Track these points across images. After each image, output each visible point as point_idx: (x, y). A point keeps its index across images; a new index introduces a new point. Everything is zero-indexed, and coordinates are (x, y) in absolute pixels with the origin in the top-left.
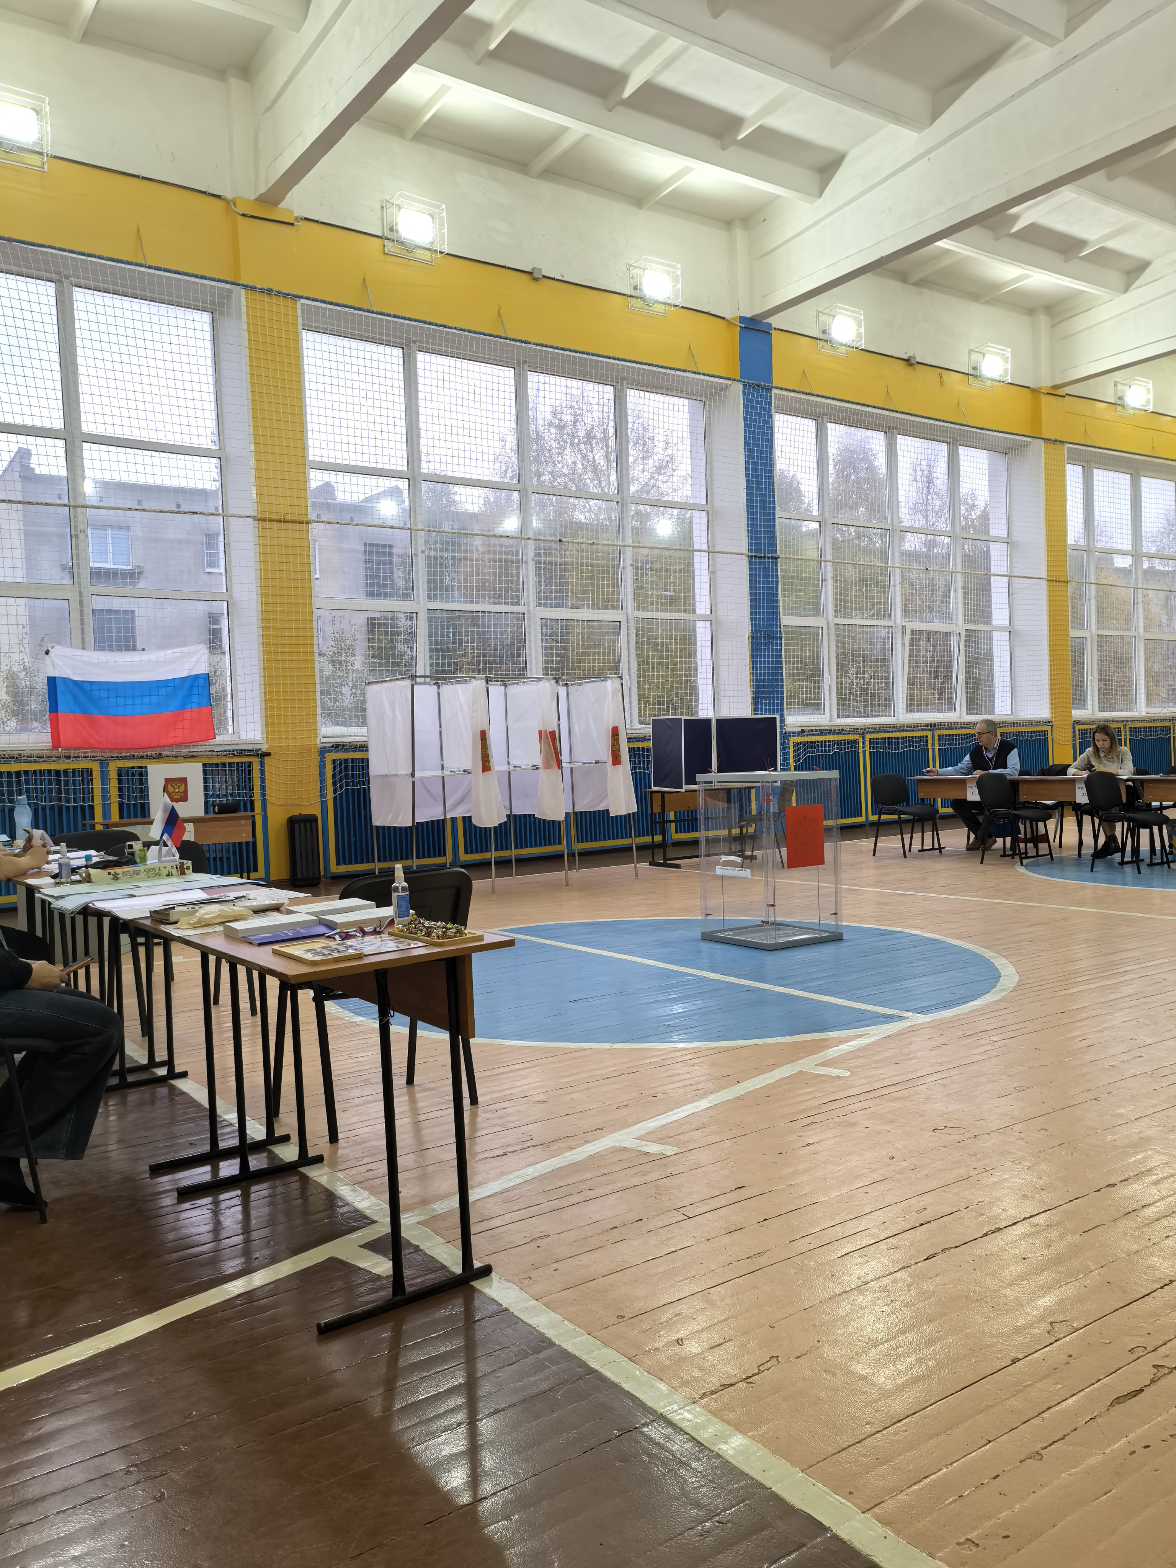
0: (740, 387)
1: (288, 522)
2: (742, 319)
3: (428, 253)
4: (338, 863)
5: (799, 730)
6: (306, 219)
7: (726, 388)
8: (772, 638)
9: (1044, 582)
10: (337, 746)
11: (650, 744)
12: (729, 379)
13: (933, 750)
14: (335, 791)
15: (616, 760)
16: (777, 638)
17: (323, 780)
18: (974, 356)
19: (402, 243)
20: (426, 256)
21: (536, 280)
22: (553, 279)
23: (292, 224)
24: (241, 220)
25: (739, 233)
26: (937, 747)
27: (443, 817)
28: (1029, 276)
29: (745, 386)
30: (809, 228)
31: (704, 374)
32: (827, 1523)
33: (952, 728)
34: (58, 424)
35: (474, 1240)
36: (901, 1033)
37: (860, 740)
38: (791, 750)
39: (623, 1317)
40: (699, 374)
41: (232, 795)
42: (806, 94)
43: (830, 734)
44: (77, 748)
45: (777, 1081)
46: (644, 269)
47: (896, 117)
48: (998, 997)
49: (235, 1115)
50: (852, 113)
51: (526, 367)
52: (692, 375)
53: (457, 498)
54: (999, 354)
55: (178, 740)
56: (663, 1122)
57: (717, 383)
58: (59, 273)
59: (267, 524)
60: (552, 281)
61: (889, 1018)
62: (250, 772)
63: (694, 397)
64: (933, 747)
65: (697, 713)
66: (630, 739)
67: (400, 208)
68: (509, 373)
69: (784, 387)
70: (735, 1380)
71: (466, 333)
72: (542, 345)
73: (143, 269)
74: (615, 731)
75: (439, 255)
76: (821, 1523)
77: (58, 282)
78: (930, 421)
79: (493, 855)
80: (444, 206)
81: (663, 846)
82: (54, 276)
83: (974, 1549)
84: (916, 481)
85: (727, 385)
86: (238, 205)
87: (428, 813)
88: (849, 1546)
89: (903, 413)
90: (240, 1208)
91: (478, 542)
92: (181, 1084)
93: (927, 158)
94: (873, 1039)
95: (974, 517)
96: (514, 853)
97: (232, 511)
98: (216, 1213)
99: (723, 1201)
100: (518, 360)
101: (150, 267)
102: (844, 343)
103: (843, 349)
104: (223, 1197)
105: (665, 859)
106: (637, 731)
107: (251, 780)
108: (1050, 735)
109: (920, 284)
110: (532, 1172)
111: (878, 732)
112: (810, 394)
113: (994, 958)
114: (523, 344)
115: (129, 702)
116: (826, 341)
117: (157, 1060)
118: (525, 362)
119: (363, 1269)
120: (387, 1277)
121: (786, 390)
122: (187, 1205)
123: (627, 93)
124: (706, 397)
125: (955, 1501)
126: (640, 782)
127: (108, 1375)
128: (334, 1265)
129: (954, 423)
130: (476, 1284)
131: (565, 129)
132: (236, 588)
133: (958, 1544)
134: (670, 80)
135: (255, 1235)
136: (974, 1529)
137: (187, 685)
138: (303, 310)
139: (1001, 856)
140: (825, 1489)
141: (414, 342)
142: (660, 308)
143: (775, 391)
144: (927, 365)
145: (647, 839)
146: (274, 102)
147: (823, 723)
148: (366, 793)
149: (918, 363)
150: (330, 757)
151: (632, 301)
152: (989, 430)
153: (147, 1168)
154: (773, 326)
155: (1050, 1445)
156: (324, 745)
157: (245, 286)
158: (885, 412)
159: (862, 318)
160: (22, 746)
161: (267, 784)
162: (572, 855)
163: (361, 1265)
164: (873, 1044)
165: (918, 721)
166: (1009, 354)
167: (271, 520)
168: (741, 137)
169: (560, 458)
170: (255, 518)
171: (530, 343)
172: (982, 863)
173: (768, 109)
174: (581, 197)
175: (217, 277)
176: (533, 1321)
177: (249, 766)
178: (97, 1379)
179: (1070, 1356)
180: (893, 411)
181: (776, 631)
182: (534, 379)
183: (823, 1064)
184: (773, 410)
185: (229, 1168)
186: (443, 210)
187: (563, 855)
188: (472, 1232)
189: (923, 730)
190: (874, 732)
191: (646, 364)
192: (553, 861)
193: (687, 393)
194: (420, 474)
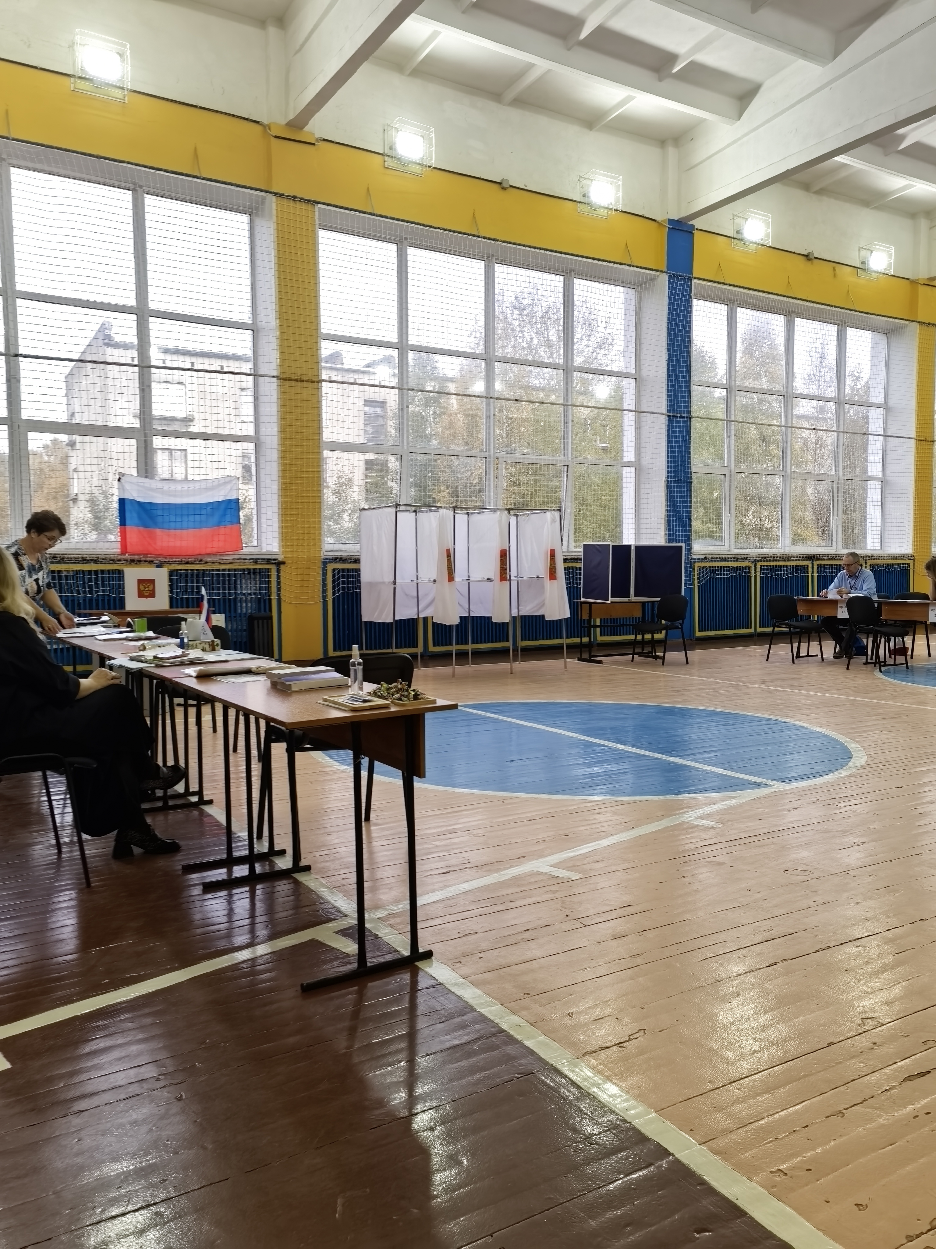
0: (666, 277)
1: (303, 381)
2: (670, 221)
3: (419, 167)
4: (335, 650)
5: (703, 557)
6: (325, 140)
7: (654, 278)
8: (684, 482)
9: (913, 441)
10: (336, 558)
11: (581, 565)
12: (657, 271)
13: (813, 577)
14: (334, 593)
15: (553, 575)
16: (687, 482)
17: (324, 585)
18: (863, 253)
19: (399, 159)
20: (417, 169)
21: (504, 189)
22: (518, 188)
23: (313, 144)
24: (274, 141)
25: (671, 151)
26: (816, 574)
27: (416, 617)
28: (911, 186)
29: (670, 277)
30: (729, 146)
31: (637, 267)
32: (671, 1150)
33: (829, 559)
34: (133, 303)
35: (420, 933)
36: (766, 797)
37: (753, 567)
38: (696, 573)
39: (528, 994)
40: (633, 266)
41: (255, 594)
42: (730, 35)
43: (728, 561)
44: (139, 554)
45: (664, 828)
46: (592, 180)
47: (805, 53)
48: (849, 773)
49: (247, 834)
50: (767, 50)
51: (494, 260)
52: (628, 268)
53: (437, 365)
54: (885, 250)
55: (215, 550)
56: (572, 854)
57: (647, 274)
58: (134, 184)
59: (287, 383)
60: (517, 190)
61: (758, 785)
62: (269, 576)
63: (628, 286)
64: (813, 574)
65: (621, 539)
66: (565, 560)
67: (398, 131)
68: (481, 264)
69: (702, 277)
70: (611, 1044)
71: (447, 232)
72: (507, 242)
73: (198, 180)
74: (553, 554)
75: (427, 169)
76: (666, 1149)
77: (133, 190)
78: (824, 307)
79: (454, 648)
80: (433, 129)
81: (589, 647)
82: (131, 186)
83: (783, 1177)
84: (811, 357)
85: (655, 276)
86: (272, 129)
87: (405, 612)
88: (687, 1167)
89: (801, 299)
90: (248, 900)
91: (453, 401)
92: (207, 809)
93: (829, 87)
94: (744, 800)
95: (859, 387)
96: (470, 647)
97: (261, 372)
98: (230, 902)
99: (614, 915)
100: (488, 254)
101: (204, 179)
102: (754, 241)
103: (753, 246)
104: (235, 891)
105: (591, 656)
106: (573, 554)
107: (269, 583)
108: (911, 567)
109: (821, 192)
110: (466, 886)
111: (767, 561)
112: (724, 284)
113: (848, 742)
114: (492, 242)
115: (179, 519)
116: (739, 239)
117: (191, 790)
118: (493, 256)
119: (336, 949)
120: (353, 956)
121: (704, 280)
122: (209, 896)
123: (584, 34)
124: (638, 286)
125: (771, 1141)
126: (572, 593)
127: (147, 1011)
128: (314, 944)
129: (843, 308)
130: (419, 964)
131: (531, 66)
132: (262, 433)
133: (771, 1172)
134: (618, 24)
135: (258, 920)
136: (784, 1162)
137: (223, 506)
138: (319, 213)
139: (864, 664)
140: (672, 1126)
141: (406, 239)
142: (604, 212)
143: (694, 281)
144: (823, 260)
145: (577, 640)
146: (302, 46)
147: (722, 552)
148: (358, 596)
149: (815, 258)
150: (330, 567)
151: (581, 206)
152: (873, 314)
153: (180, 867)
154: (696, 227)
155: (852, 1106)
156: (326, 557)
157: (276, 194)
158: (785, 299)
159: (770, 220)
160: (99, 551)
161: (282, 586)
162: (515, 650)
163: (335, 946)
164: (742, 804)
165: (801, 553)
166: (893, 251)
167: (290, 380)
168: (675, 71)
169: (520, 335)
170: (278, 378)
171: (497, 241)
172: (848, 668)
173: (699, 47)
174: (543, 121)
175: (254, 186)
176: (460, 992)
177: (269, 572)
178: (139, 1013)
179: (875, 1043)
180: (792, 298)
181: (688, 477)
182: (500, 270)
183: (701, 818)
184: (693, 297)
185: (241, 871)
186: (432, 132)
187: (509, 650)
188: (419, 927)
189: (804, 560)
190: (764, 561)
191: (590, 258)
192: (501, 655)
193: (622, 282)
194: (407, 345)
